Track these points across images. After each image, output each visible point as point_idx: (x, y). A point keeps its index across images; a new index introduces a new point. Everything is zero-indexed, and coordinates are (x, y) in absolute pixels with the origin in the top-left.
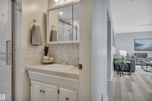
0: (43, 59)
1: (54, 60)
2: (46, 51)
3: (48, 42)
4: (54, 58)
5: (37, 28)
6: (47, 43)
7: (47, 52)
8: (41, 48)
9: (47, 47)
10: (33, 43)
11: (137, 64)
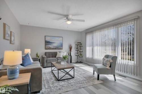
11: (48, 66)
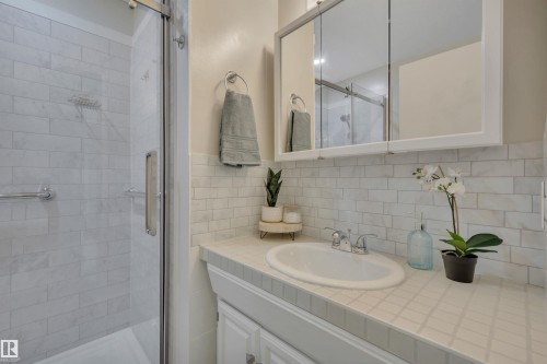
0: (260, 217)
1: (302, 223)
2: (271, 187)
3: (280, 154)
4: (302, 216)
5: (240, 100)
6: (277, 159)
7: (277, 192)
8: (256, 178)
9: (275, 172)
10: (226, 160)
